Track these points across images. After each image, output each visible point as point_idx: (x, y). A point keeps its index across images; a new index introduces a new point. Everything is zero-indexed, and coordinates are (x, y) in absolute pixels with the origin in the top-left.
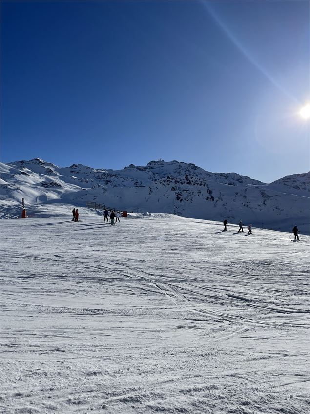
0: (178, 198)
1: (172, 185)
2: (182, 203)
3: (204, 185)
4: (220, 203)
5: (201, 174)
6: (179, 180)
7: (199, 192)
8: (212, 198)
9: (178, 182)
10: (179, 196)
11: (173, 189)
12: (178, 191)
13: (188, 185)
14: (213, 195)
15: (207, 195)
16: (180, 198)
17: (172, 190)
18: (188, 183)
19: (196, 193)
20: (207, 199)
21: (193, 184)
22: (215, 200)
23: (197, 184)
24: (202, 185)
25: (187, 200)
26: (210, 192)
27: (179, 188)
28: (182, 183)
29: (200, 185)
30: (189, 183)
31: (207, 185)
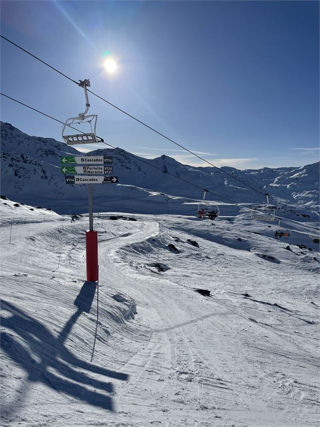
0: (16, 175)
1: (9, 161)
2: (21, 179)
3: (38, 165)
4: (52, 182)
5: (19, 136)
6: (15, 158)
7: (35, 171)
8: (46, 177)
9: (15, 160)
10: (17, 173)
11: (11, 165)
12: (15, 168)
13: (24, 163)
14: (47, 174)
15: (42, 174)
16: (18, 175)
17: (9, 166)
18: (23, 162)
19: (32, 171)
20: (42, 177)
21: (28, 163)
22: (49, 179)
23: (33, 163)
24: (37, 165)
25: (24, 177)
26: (44, 172)
27: (16, 165)
28: (18, 161)
29: (35, 165)
30: (25, 162)
31: (41, 166)
